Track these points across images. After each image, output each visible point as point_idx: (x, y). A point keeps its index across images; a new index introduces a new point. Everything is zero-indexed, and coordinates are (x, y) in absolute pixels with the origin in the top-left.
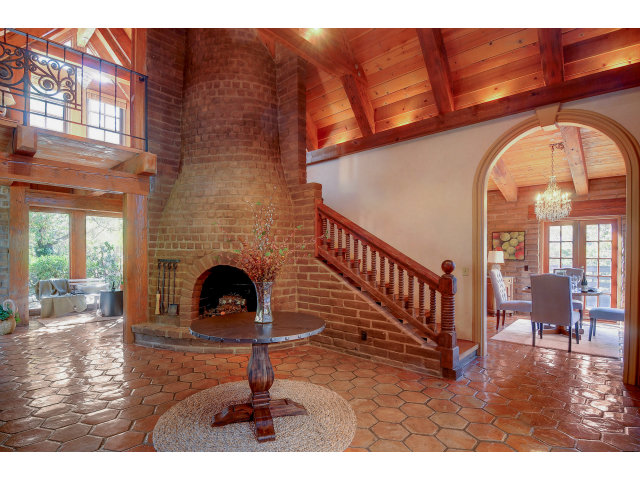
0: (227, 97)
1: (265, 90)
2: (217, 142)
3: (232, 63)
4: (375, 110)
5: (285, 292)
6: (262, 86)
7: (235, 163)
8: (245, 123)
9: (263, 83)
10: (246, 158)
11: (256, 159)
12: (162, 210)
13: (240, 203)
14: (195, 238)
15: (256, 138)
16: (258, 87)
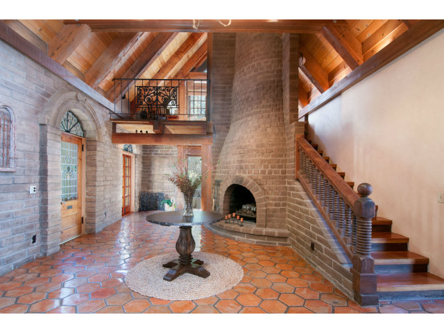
0: (248, 76)
1: (272, 62)
2: (242, 107)
3: (251, 53)
4: (363, 44)
5: (276, 205)
6: (270, 60)
7: (250, 118)
8: (257, 89)
9: (272, 57)
10: (257, 113)
11: (264, 112)
12: (220, 152)
13: (247, 144)
14: (227, 168)
15: (264, 98)
16: (266, 62)
